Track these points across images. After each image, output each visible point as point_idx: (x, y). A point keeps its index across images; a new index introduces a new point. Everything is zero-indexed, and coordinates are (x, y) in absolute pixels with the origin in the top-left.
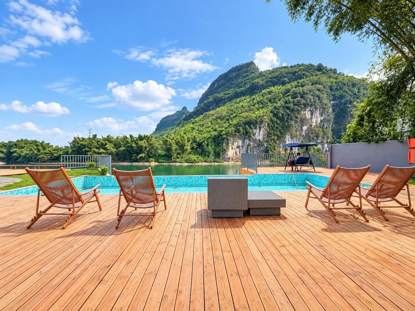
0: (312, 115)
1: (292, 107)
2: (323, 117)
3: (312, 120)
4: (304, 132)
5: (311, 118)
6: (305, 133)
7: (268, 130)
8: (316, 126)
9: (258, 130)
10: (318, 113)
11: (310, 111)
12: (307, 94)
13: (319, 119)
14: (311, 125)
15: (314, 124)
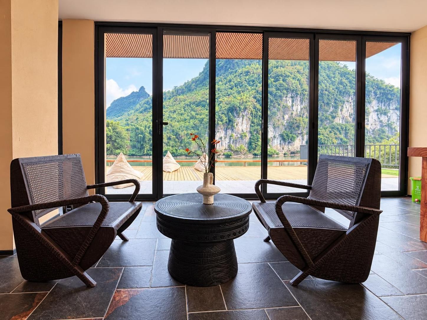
0: (293, 101)
1: (275, 92)
2: (303, 105)
3: (292, 108)
4: (285, 122)
5: (292, 106)
6: (287, 123)
7: (251, 118)
8: (297, 115)
9: (241, 118)
10: (299, 99)
11: (292, 97)
12: (289, 76)
13: (299, 107)
14: (292, 114)
15: (294, 113)
